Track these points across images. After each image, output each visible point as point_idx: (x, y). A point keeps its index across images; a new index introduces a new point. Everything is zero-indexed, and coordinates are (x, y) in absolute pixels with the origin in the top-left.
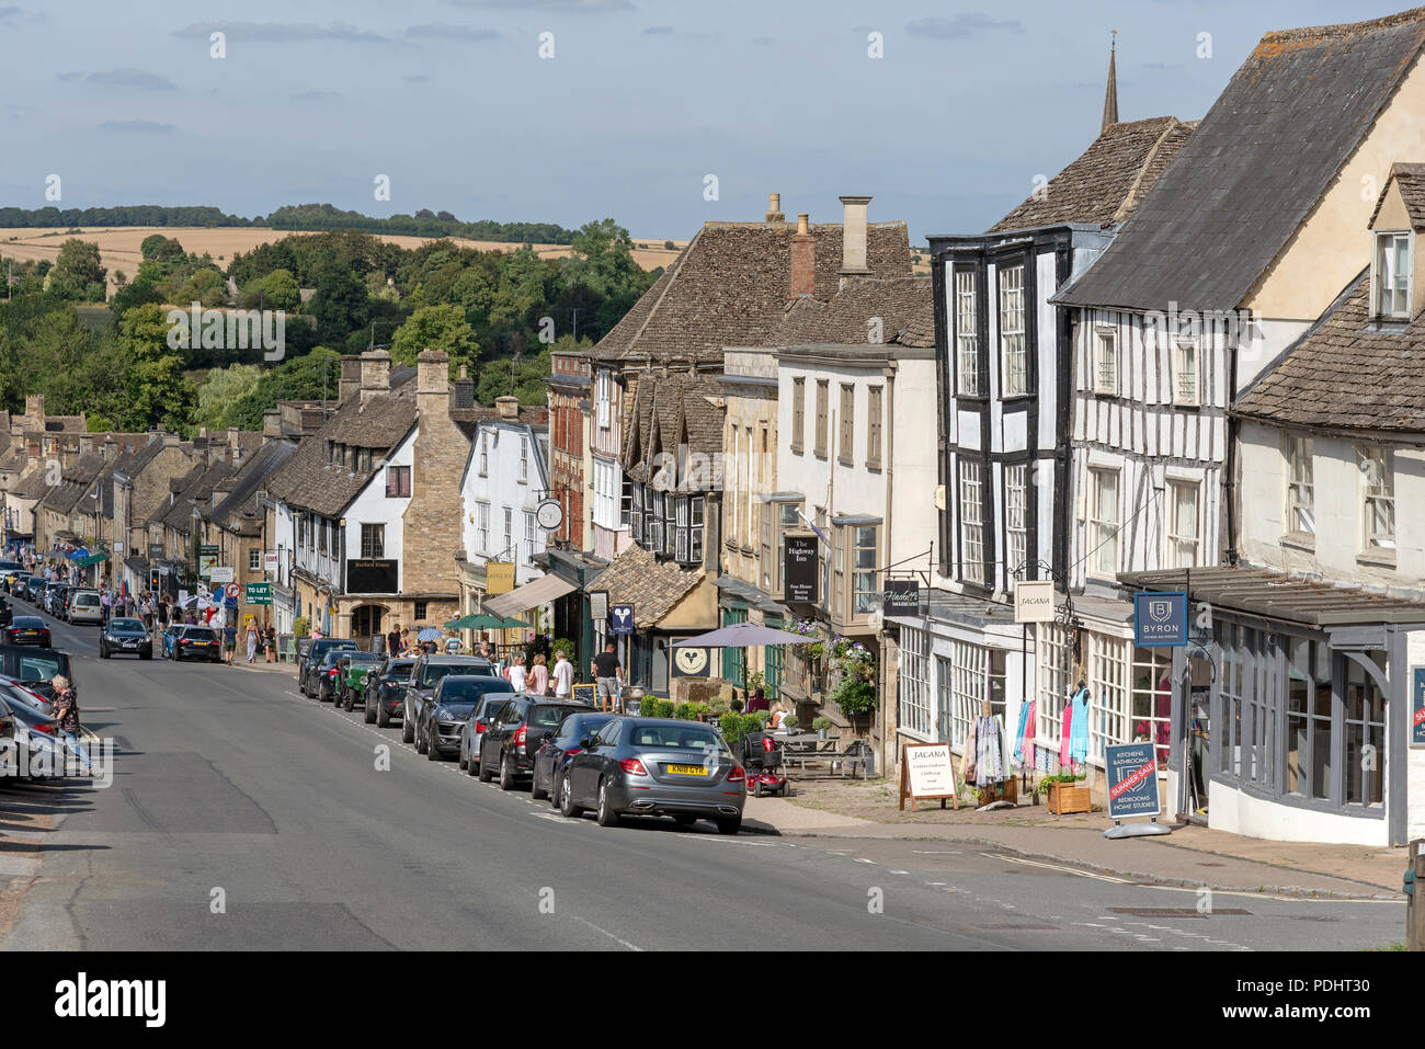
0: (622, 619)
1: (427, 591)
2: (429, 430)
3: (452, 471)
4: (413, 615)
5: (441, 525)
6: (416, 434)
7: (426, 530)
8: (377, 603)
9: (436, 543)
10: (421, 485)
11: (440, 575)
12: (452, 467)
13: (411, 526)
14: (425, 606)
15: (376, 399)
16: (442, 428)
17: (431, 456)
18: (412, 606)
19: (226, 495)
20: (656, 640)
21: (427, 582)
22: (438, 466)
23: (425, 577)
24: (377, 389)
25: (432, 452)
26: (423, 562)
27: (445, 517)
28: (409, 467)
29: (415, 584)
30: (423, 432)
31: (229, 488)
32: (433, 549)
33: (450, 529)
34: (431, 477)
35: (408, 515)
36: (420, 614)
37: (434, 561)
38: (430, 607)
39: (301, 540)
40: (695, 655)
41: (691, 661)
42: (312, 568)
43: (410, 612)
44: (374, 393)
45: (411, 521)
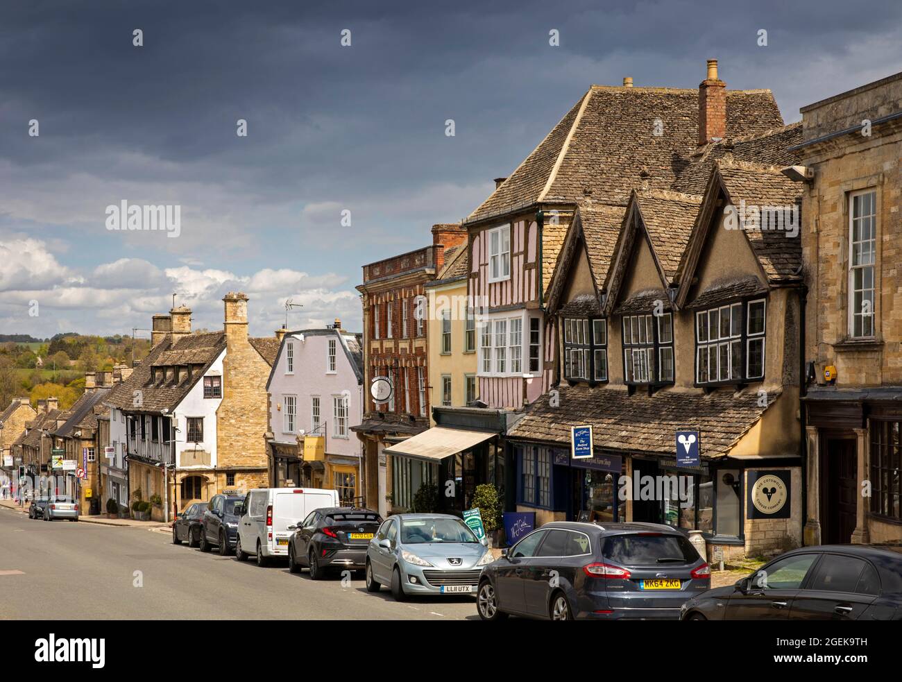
0: (687, 448)
1: (234, 465)
2: (234, 350)
3: (251, 379)
4: (225, 482)
5: (244, 418)
6: (224, 353)
7: (233, 421)
8: (198, 474)
9: (240, 431)
10: (229, 389)
11: (244, 453)
12: (251, 376)
13: (222, 418)
14: (233, 476)
15: (183, 339)
16: (243, 348)
17: (235, 368)
18: (224, 476)
19: (64, 422)
20: (722, 473)
21: (235, 459)
22: (241, 376)
23: (233, 455)
24: (182, 333)
25: (237, 366)
26: (231, 444)
27: (246, 412)
28: (220, 377)
29: (226, 460)
30: (229, 352)
31: (66, 418)
32: (239, 435)
33: (251, 421)
34: (236, 383)
35: (220, 410)
36: (231, 482)
37: (239, 444)
38: (237, 476)
39: (133, 435)
40: (774, 490)
41: (769, 498)
42: (144, 452)
43: (223, 480)
44: (180, 336)
45: (222, 415)
